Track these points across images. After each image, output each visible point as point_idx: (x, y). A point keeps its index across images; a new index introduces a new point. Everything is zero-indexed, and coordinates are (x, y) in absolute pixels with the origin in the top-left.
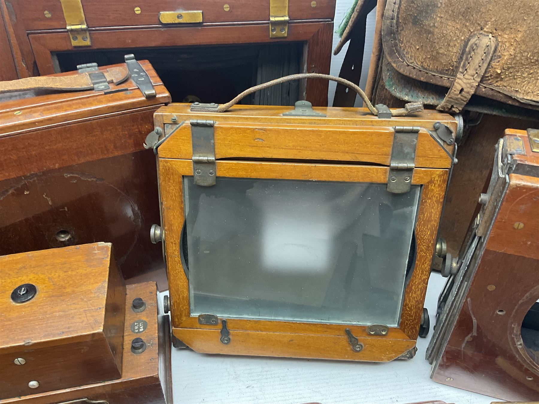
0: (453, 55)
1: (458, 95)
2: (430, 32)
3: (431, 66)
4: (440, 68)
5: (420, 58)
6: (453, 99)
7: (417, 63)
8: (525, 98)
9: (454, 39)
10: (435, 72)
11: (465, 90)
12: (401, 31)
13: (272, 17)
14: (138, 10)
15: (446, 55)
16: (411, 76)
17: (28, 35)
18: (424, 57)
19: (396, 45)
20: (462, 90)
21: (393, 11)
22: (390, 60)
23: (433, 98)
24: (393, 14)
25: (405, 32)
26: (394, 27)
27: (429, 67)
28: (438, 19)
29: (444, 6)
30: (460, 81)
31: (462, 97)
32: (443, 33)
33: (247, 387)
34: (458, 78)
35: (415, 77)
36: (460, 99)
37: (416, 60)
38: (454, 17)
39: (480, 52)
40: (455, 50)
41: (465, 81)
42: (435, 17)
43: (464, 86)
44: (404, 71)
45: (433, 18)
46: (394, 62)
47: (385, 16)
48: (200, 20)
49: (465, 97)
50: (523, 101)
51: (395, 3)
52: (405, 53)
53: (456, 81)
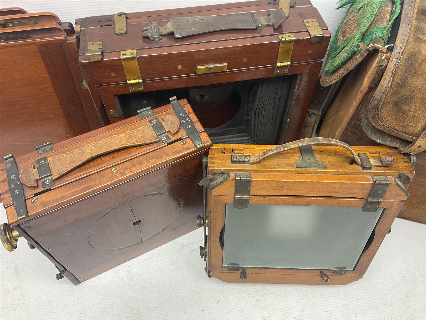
0: (419, 127)
1: (416, 148)
2: (405, 113)
3: (400, 129)
4: (407, 131)
5: (394, 123)
6: (412, 150)
7: (391, 125)
9: (422, 119)
10: (402, 133)
11: (422, 147)
12: (384, 107)
13: (278, 63)
14: (180, 67)
15: (413, 127)
16: (385, 131)
17: (98, 87)
18: (397, 124)
19: (378, 114)
20: (420, 146)
21: (381, 97)
22: (371, 121)
23: (397, 143)
24: (380, 99)
25: (387, 108)
26: (380, 106)
27: (399, 129)
28: (413, 106)
29: (419, 99)
30: (420, 142)
31: (419, 149)
32: (414, 115)
34: (419, 140)
35: (387, 132)
36: (417, 151)
37: (391, 124)
41: (423, 142)
42: (411, 105)
43: (421, 144)
44: (380, 128)
45: (410, 105)
46: (374, 123)
47: (374, 98)
48: (226, 69)
49: (421, 150)
51: (383, 92)
52: (383, 118)
53: (417, 141)
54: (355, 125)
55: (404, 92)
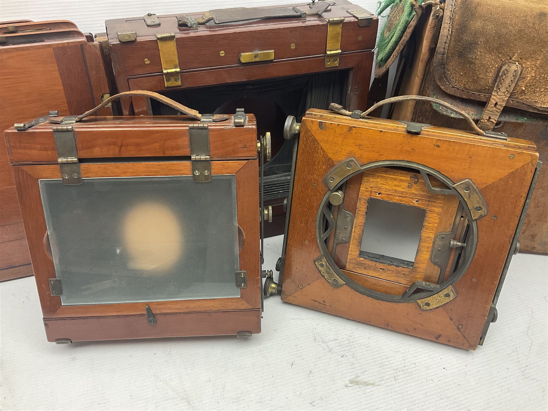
0: (490, 78)
1: (493, 107)
2: (472, 63)
3: (472, 87)
4: (479, 88)
5: (464, 81)
6: (490, 111)
7: (460, 85)
8: (543, 106)
9: (491, 67)
10: (474, 91)
11: (499, 103)
12: (449, 62)
13: (328, 51)
14: (222, 54)
15: (484, 79)
16: (456, 95)
17: (128, 80)
18: (467, 80)
19: (445, 73)
20: (496, 104)
21: (444, 48)
22: (439, 84)
24: (444, 51)
25: (452, 63)
26: (444, 60)
27: (470, 87)
28: (479, 53)
29: (482, 43)
30: (495, 97)
31: (496, 109)
32: (482, 63)
33: (342, 357)
34: (493, 95)
35: (458, 95)
36: (494, 111)
37: (460, 83)
38: (490, 52)
39: (510, 75)
40: (491, 75)
41: (498, 97)
42: (476, 52)
43: (498, 100)
44: (450, 92)
45: (475, 52)
46: (442, 85)
47: (437, 52)
48: (272, 57)
49: (499, 109)
50: (541, 109)
51: (445, 43)
52: (451, 78)
53: (492, 97)
54: (421, 112)
55: (467, 38)
